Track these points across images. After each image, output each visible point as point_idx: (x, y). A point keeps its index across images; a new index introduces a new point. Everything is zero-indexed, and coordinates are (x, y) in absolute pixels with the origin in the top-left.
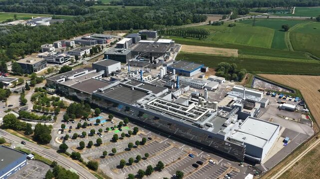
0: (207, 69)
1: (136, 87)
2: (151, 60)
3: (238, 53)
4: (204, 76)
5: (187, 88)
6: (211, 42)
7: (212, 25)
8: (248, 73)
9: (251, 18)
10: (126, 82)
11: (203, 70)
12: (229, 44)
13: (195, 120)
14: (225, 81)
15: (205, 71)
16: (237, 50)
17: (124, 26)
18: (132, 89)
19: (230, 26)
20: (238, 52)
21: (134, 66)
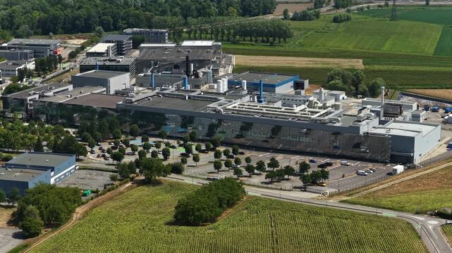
0: (306, 84)
1: (192, 95)
3: (364, 65)
4: (303, 92)
9: (387, 5)
11: (298, 87)
12: (341, 51)
13: (312, 117)
14: (346, 97)
15: (303, 88)
16: (361, 61)
18: (185, 99)
20: (363, 62)
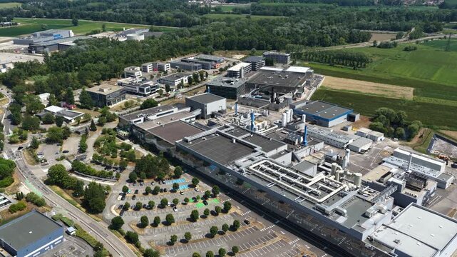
0: (358, 117)
1: (240, 138)
2: (272, 97)
3: (414, 94)
4: (350, 128)
5: (320, 146)
6: (371, 74)
7: (379, 47)
8: (424, 127)
9: (445, 38)
10: (226, 130)
11: (351, 118)
12: (401, 79)
13: (319, 201)
14: (383, 138)
15: (354, 121)
16: (412, 89)
17: (245, 44)
18: (232, 142)
19: (406, 49)
20: (414, 91)
21: (247, 105)
